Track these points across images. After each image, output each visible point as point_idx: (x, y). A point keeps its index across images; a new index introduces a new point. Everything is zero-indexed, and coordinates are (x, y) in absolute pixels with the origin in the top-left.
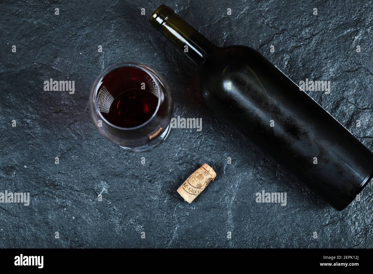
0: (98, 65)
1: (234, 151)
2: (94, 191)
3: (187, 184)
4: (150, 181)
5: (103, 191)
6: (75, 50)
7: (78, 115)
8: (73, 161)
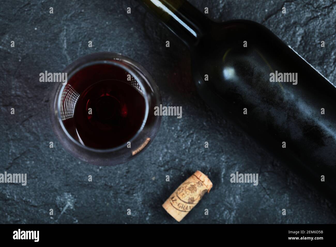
0: (58, 44)
1: (234, 153)
2: (56, 206)
3: (176, 198)
4: (128, 193)
5: (67, 206)
6: (28, 25)
7: (33, 109)
8: (28, 168)
